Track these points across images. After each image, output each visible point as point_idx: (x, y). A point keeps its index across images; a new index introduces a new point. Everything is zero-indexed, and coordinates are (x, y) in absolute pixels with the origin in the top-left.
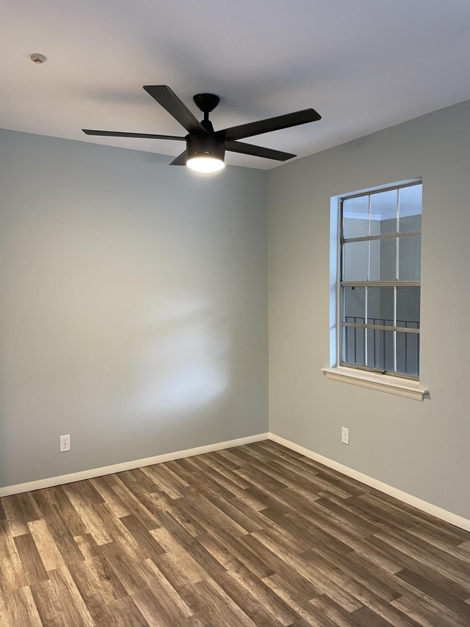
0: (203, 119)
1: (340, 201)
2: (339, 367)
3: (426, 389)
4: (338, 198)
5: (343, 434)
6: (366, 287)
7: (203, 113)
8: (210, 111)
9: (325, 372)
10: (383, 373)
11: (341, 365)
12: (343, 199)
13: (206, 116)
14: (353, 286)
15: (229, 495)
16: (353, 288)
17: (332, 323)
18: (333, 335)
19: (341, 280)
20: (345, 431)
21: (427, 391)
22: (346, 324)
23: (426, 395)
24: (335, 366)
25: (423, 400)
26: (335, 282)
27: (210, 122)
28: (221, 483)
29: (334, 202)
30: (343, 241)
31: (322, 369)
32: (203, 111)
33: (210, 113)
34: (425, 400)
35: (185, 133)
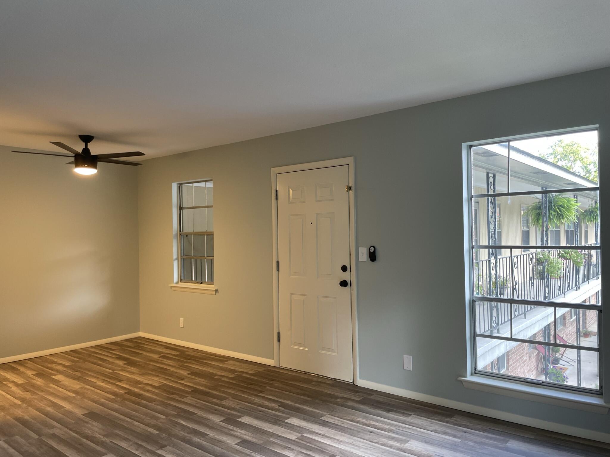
0: (84, 147)
1: (179, 185)
2: (180, 283)
3: (217, 288)
4: (177, 184)
5: (181, 321)
6: (192, 235)
7: (85, 143)
8: (89, 142)
9: (171, 286)
10: (201, 283)
11: (181, 282)
12: (180, 184)
13: (86, 145)
14: (187, 234)
15: (104, 360)
16: (187, 236)
17: (175, 256)
18: (175, 264)
19: (180, 231)
20: (182, 319)
21: (217, 289)
22: (183, 257)
23: (217, 291)
24: (177, 283)
25: (216, 295)
26: (177, 232)
27: (89, 149)
28: (101, 357)
29: (175, 187)
30: (181, 208)
31: (169, 285)
32: (84, 142)
33: (88, 143)
34: (217, 294)
35: (74, 155)
